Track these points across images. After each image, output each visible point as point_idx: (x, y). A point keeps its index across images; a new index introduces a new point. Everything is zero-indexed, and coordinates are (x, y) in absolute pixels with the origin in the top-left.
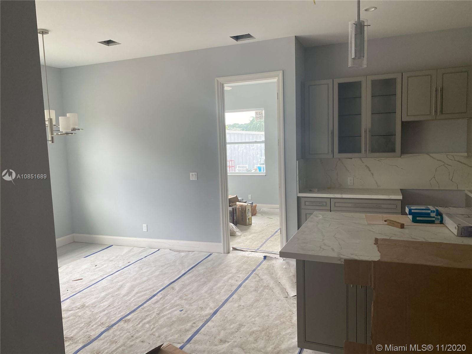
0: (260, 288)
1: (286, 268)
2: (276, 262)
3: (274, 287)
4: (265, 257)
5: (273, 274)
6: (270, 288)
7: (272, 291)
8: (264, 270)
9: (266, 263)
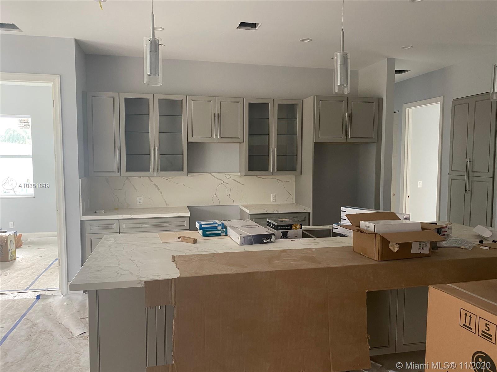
0: (35, 335)
1: (68, 305)
2: (53, 300)
3: (53, 330)
4: (38, 297)
5: (51, 315)
6: (49, 331)
7: (52, 335)
8: (38, 313)
9: (40, 303)
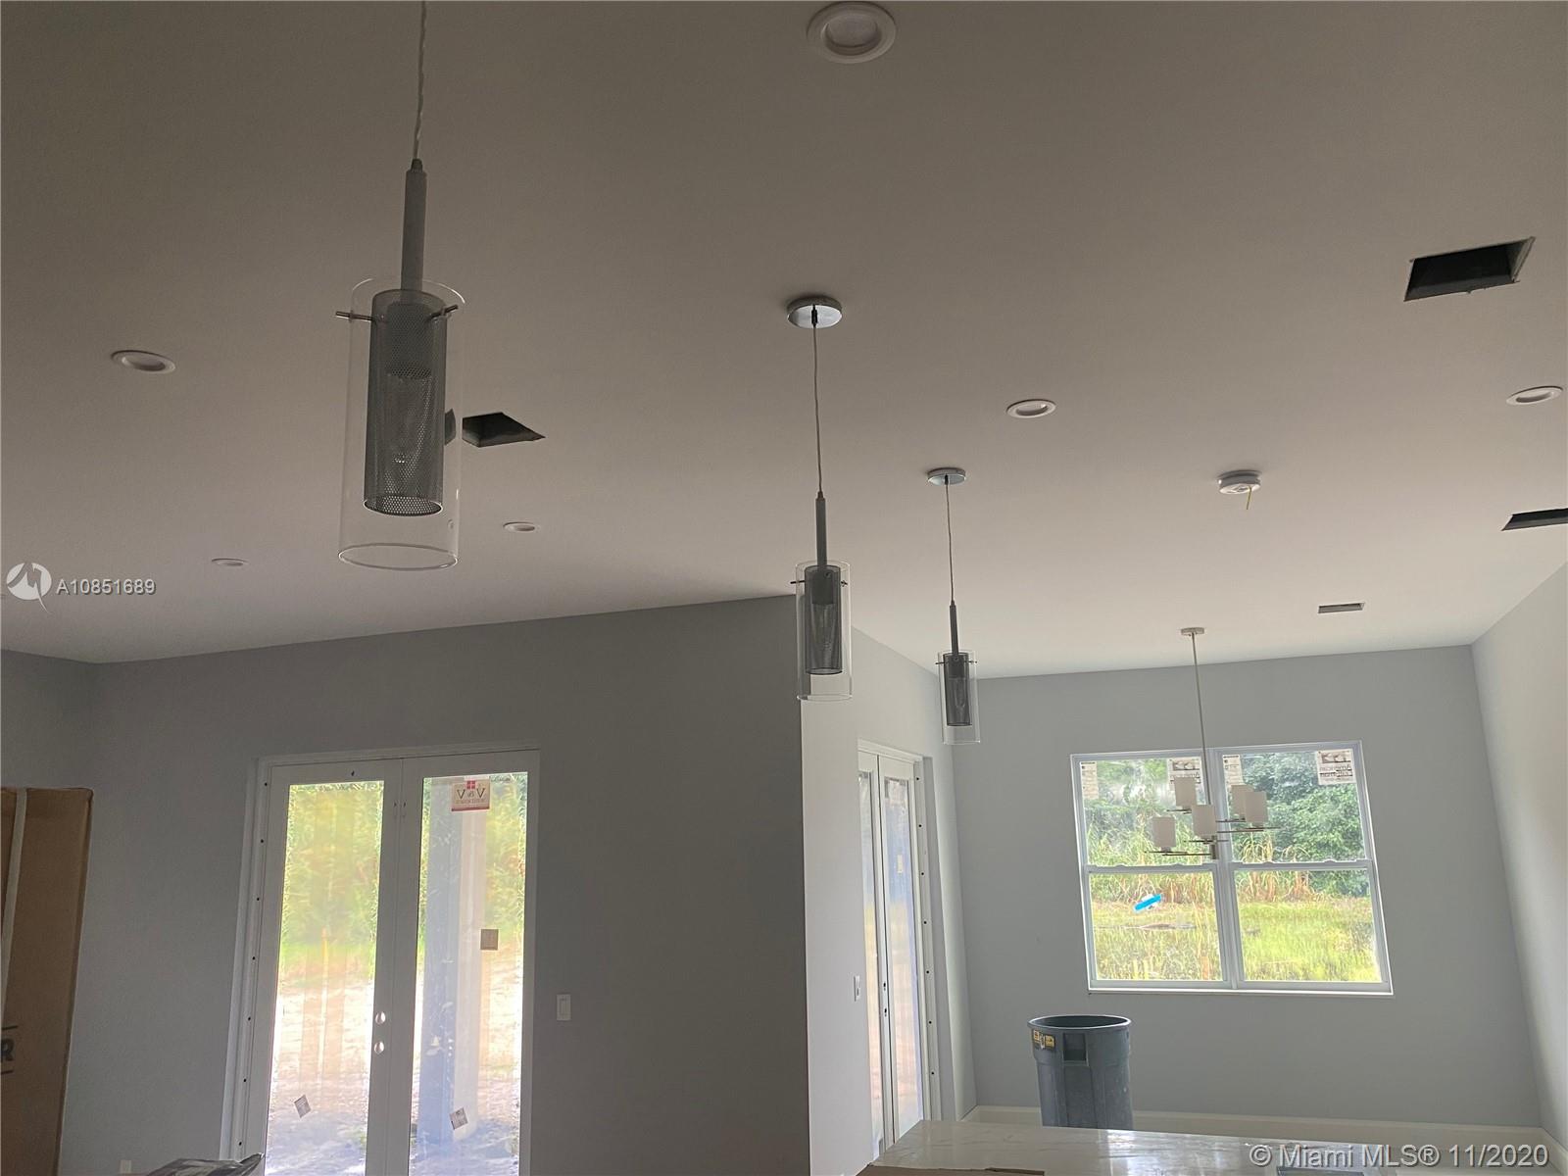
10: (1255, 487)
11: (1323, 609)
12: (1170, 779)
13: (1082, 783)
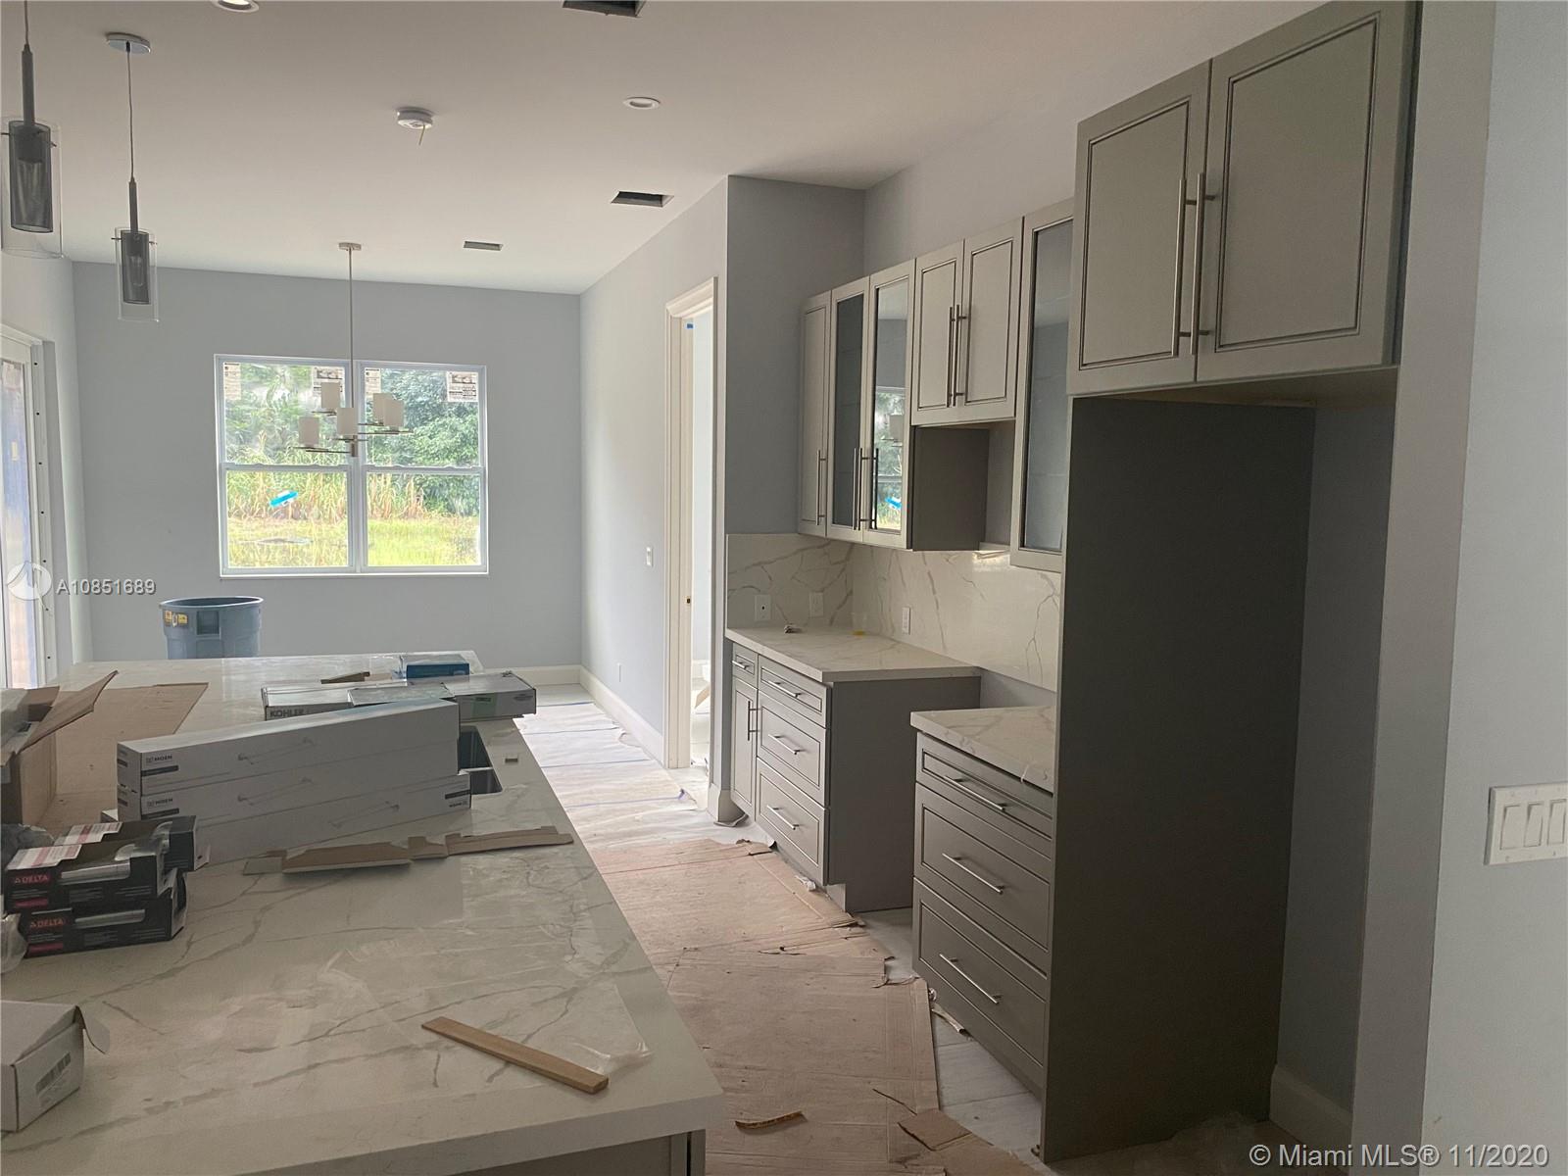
10: (428, 126)
11: (468, 244)
12: (313, 386)
13: (224, 382)
